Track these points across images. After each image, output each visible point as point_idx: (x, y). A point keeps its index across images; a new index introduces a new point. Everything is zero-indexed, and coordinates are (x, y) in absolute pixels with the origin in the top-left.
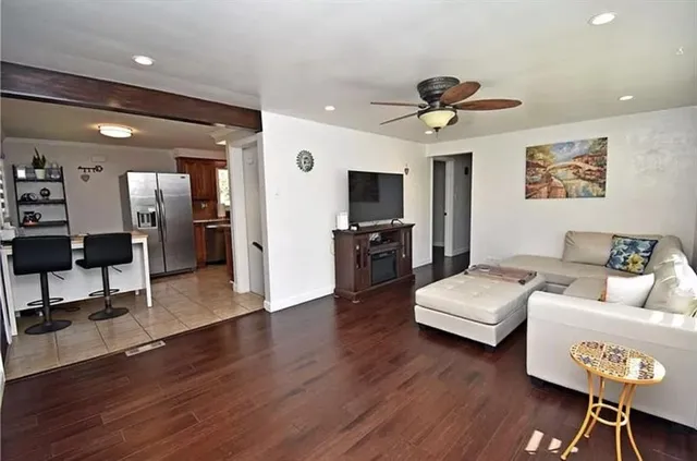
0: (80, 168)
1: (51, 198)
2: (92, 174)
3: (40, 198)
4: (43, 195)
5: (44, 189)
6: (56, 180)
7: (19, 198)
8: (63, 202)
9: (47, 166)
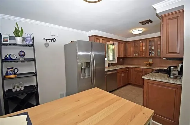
0: (44, 39)
1: (25, 57)
2: (50, 43)
3: (19, 57)
4: (21, 56)
5: (22, 51)
6: (29, 46)
7: (3, 58)
8: (34, 60)
9: (23, 36)
